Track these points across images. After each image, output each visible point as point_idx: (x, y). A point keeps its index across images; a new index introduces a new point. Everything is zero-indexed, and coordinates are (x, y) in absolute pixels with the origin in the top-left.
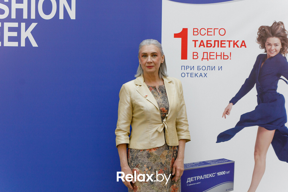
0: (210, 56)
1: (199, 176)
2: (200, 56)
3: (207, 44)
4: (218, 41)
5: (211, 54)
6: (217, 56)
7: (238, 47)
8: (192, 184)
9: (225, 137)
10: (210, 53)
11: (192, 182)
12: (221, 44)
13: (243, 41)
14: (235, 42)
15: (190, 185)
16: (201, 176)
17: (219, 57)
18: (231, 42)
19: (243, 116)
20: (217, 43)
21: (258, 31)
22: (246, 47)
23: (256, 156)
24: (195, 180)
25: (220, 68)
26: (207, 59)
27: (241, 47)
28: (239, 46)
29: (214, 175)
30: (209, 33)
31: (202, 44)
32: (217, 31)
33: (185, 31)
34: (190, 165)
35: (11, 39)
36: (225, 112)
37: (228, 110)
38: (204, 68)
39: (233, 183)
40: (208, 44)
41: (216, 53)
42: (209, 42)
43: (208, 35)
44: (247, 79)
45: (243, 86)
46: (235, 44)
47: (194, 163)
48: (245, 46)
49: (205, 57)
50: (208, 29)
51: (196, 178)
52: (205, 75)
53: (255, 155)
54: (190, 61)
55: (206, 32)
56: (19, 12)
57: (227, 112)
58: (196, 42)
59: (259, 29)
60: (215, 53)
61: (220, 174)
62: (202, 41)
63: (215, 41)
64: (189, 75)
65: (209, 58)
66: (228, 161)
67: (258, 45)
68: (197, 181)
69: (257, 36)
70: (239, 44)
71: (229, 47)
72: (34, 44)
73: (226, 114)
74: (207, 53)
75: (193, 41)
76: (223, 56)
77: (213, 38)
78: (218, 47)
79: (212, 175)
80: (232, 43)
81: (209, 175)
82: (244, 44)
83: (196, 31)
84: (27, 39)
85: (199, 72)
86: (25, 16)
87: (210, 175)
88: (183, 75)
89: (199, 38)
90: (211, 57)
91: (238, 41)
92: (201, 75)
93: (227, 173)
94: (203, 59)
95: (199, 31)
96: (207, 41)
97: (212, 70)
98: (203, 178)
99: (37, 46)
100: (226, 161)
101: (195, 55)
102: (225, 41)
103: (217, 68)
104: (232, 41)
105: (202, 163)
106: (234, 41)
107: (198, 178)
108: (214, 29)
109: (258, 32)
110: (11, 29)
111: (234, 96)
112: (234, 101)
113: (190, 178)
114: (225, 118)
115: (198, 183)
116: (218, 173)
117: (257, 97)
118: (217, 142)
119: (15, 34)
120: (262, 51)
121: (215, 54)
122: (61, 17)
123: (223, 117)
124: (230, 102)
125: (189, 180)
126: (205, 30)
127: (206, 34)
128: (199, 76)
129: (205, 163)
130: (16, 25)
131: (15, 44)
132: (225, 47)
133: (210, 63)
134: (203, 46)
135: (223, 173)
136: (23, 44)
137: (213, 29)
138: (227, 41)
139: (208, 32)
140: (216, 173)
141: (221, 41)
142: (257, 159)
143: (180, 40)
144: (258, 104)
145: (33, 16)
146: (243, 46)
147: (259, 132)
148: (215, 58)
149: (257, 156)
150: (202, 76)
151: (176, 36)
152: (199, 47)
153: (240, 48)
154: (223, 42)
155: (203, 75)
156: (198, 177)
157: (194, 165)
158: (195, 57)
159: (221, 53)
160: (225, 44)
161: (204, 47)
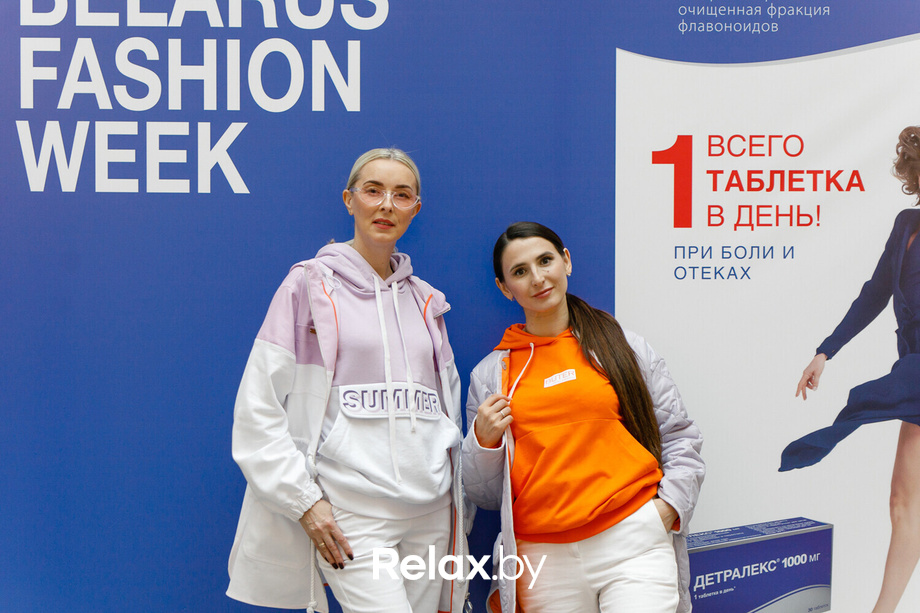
0: (759, 215)
1: (730, 571)
2: (730, 216)
3: (750, 180)
4: (782, 173)
5: (763, 211)
6: (778, 215)
7: (840, 189)
8: (710, 595)
9: (803, 453)
10: (758, 207)
11: (709, 589)
12: (789, 180)
13: (855, 173)
14: (832, 176)
15: (705, 596)
16: (736, 570)
17: (784, 221)
18: (818, 175)
19: (855, 393)
20: (777, 177)
21: (898, 141)
22: (862, 189)
23: (896, 509)
24: (719, 581)
25: (789, 252)
26: (751, 224)
27: (848, 189)
28: (844, 187)
29: (772, 566)
30: (755, 150)
31: (734, 181)
32: (777, 143)
33: (684, 143)
34: (701, 539)
35: (168, 171)
36: (804, 382)
37: (813, 374)
38: (741, 252)
39: (830, 587)
40: (753, 182)
41: (777, 207)
42: (754, 176)
43: (751, 155)
44: (867, 285)
45: (855, 304)
46: (831, 180)
47: (713, 532)
48: (860, 185)
49: (745, 219)
50: (751, 137)
51: (722, 575)
52: (745, 273)
53: (892, 505)
54: (699, 231)
55: (746, 145)
56: (192, 89)
57: (810, 381)
58: (718, 175)
59: (901, 137)
60: (774, 208)
61: (788, 562)
62: (735, 173)
63: (773, 173)
64: (698, 272)
65: (754, 222)
66: (812, 526)
67: (897, 184)
68: (723, 585)
69: (896, 156)
70: (843, 180)
71: (815, 189)
72: (239, 186)
73: (808, 385)
74: (750, 207)
75: (708, 172)
76: (797, 217)
77: (766, 165)
78: (782, 189)
79: (766, 567)
80: (822, 179)
81: (759, 567)
82: (856, 181)
83: (718, 145)
84: (217, 172)
85: (728, 264)
86: (210, 103)
87: (762, 567)
88: (680, 273)
89: (726, 163)
90: (763, 220)
91: (840, 172)
92: (732, 273)
93: (812, 559)
94: (737, 225)
95: (725, 145)
96: (750, 173)
97: (764, 257)
98: (741, 574)
99: (245, 190)
100: (809, 524)
101: (715, 215)
102: (802, 172)
103: (778, 252)
104: (821, 172)
105: (737, 531)
106: (828, 172)
107: (726, 576)
108: (771, 137)
109: (898, 146)
110: (167, 142)
111: (829, 332)
112: (829, 348)
113: (702, 577)
114: (805, 397)
115: (726, 591)
116: (785, 561)
117: (896, 335)
118: (780, 470)
119: (179, 156)
120: (910, 202)
121: (772, 211)
122: (318, 104)
123: (797, 395)
124: (819, 351)
125: (700, 583)
126: (744, 140)
127: (747, 151)
128: (725, 275)
129: (746, 531)
130: (181, 129)
131: (181, 186)
132: (802, 189)
133: (760, 237)
134: (738, 188)
135: (800, 559)
136: (204, 186)
137: (767, 138)
138: (808, 172)
139: (751, 145)
140: (778, 560)
141: (791, 173)
142: (899, 518)
143: (669, 169)
144: (901, 356)
145: (234, 103)
146: (855, 185)
147: (904, 439)
148: (774, 223)
149: (900, 510)
150: (735, 274)
151: (659, 157)
152: (727, 189)
153: (845, 193)
154: (795, 176)
155: (740, 273)
156: (728, 573)
157: (713, 536)
158: (715, 220)
159: (791, 207)
160: (801, 180)
161: (742, 189)
